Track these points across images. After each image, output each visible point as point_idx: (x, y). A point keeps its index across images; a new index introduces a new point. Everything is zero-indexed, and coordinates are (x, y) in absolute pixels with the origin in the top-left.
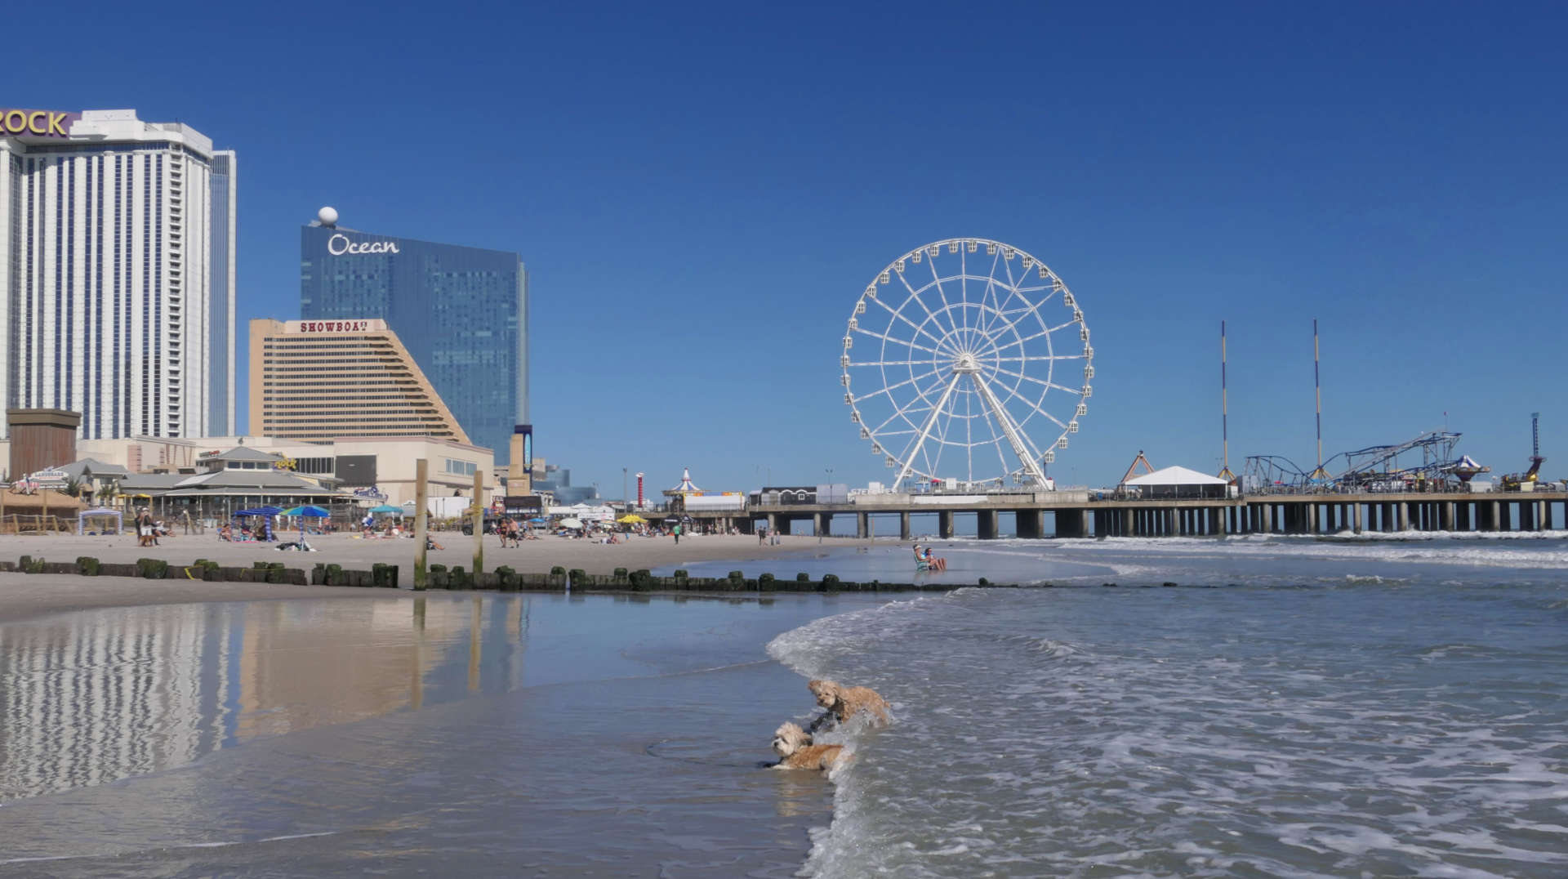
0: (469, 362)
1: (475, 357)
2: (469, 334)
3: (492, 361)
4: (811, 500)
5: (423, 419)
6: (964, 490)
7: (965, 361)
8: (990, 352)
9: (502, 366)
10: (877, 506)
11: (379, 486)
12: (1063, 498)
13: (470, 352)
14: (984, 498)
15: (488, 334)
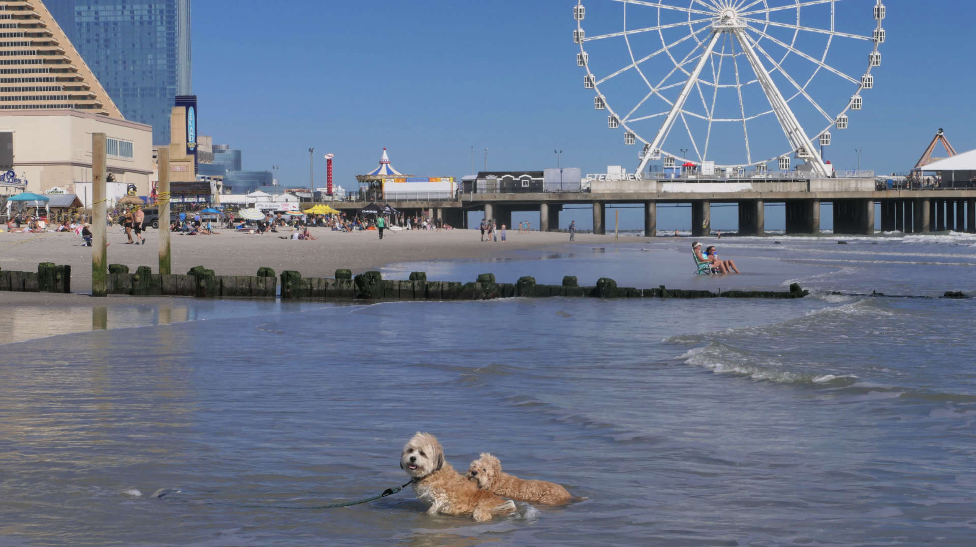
0: (119, 19)
1: (126, 13)
3: (146, 18)
4: (537, 187)
5: (66, 88)
6: (723, 176)
7: (727, 17)
8: (759, 12)
9: (159, 23)
10: (616, 194)
11: (16, 169)
12: (845, 185)
13: (119, 7)
14: (748, 186)
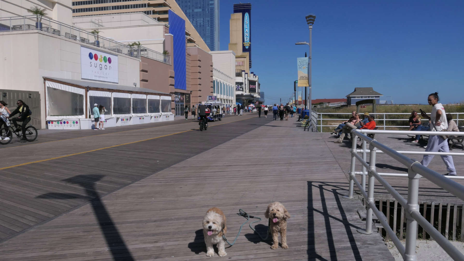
2: (191, 11)
15: (200, 10)
